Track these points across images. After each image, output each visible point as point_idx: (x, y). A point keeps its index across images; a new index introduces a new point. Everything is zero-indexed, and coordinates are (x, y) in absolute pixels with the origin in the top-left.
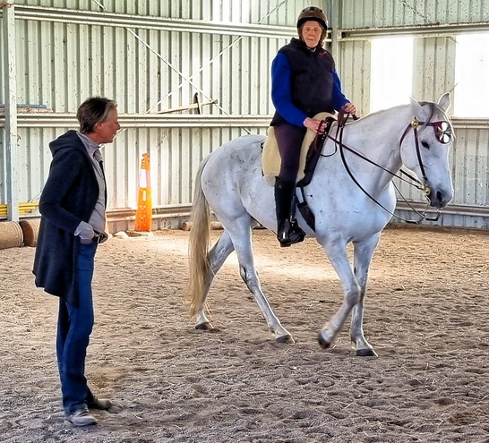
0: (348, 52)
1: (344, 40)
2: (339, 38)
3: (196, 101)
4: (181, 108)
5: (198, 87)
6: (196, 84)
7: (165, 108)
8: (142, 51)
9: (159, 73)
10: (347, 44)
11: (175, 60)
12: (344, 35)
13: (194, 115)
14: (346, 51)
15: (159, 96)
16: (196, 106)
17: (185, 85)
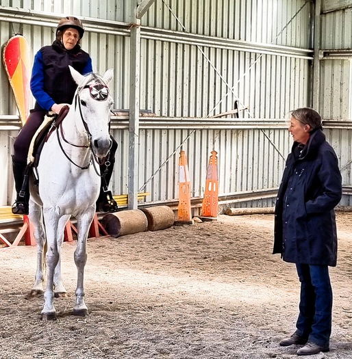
0: (328, 68)
1: (325, 58)
2: (321, 56)
3: (236, 107)
4: (227, 113)
5: (237, 96)
6: (235, 93)
7: (217, 113)
8: (206, 65)
9: (215, 84)
10: (326, 62)
11: (224, 72)
12: (325, 54)
13: (234, 119)
14: (326, 67)
15: (215, 103)
16: (235, 111)
17: (229, 94)
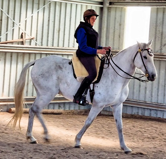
1: (110, 6)
2: (108, 5)
3: (22, 37)
4: (13, 41)
5: (24, 29)
7: (3, 40)
10: (112, 9)
12: (110, 3)
